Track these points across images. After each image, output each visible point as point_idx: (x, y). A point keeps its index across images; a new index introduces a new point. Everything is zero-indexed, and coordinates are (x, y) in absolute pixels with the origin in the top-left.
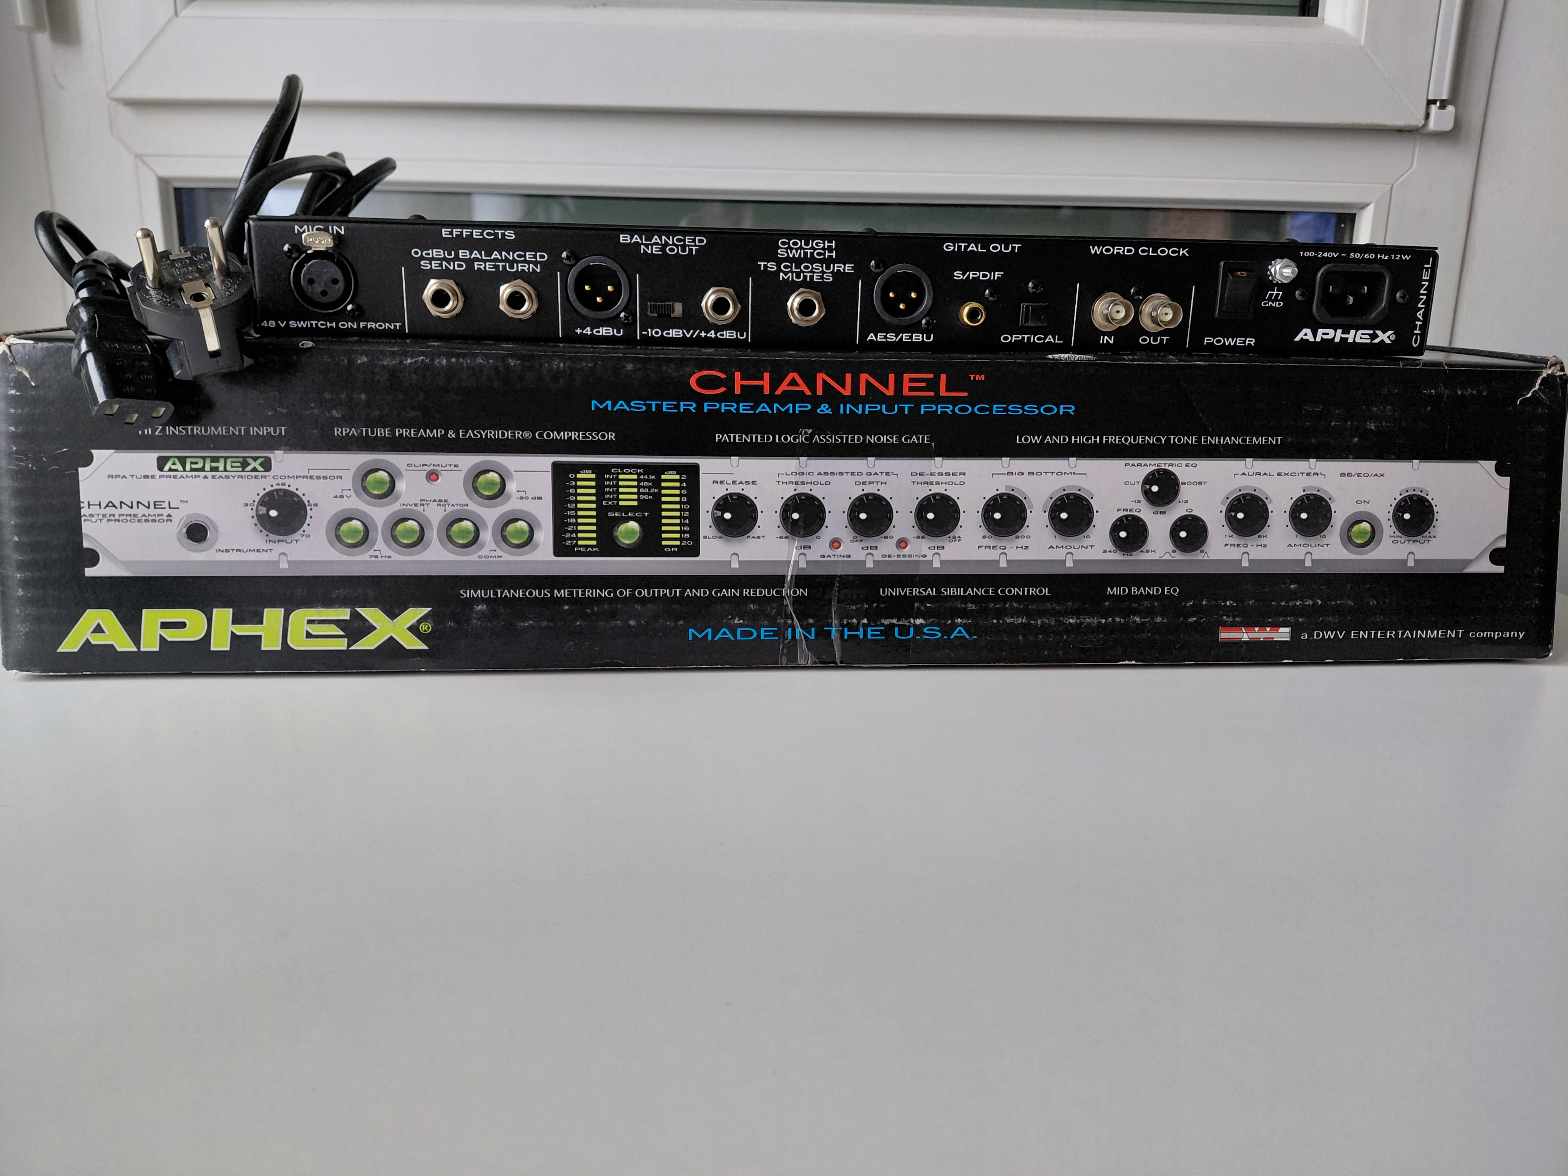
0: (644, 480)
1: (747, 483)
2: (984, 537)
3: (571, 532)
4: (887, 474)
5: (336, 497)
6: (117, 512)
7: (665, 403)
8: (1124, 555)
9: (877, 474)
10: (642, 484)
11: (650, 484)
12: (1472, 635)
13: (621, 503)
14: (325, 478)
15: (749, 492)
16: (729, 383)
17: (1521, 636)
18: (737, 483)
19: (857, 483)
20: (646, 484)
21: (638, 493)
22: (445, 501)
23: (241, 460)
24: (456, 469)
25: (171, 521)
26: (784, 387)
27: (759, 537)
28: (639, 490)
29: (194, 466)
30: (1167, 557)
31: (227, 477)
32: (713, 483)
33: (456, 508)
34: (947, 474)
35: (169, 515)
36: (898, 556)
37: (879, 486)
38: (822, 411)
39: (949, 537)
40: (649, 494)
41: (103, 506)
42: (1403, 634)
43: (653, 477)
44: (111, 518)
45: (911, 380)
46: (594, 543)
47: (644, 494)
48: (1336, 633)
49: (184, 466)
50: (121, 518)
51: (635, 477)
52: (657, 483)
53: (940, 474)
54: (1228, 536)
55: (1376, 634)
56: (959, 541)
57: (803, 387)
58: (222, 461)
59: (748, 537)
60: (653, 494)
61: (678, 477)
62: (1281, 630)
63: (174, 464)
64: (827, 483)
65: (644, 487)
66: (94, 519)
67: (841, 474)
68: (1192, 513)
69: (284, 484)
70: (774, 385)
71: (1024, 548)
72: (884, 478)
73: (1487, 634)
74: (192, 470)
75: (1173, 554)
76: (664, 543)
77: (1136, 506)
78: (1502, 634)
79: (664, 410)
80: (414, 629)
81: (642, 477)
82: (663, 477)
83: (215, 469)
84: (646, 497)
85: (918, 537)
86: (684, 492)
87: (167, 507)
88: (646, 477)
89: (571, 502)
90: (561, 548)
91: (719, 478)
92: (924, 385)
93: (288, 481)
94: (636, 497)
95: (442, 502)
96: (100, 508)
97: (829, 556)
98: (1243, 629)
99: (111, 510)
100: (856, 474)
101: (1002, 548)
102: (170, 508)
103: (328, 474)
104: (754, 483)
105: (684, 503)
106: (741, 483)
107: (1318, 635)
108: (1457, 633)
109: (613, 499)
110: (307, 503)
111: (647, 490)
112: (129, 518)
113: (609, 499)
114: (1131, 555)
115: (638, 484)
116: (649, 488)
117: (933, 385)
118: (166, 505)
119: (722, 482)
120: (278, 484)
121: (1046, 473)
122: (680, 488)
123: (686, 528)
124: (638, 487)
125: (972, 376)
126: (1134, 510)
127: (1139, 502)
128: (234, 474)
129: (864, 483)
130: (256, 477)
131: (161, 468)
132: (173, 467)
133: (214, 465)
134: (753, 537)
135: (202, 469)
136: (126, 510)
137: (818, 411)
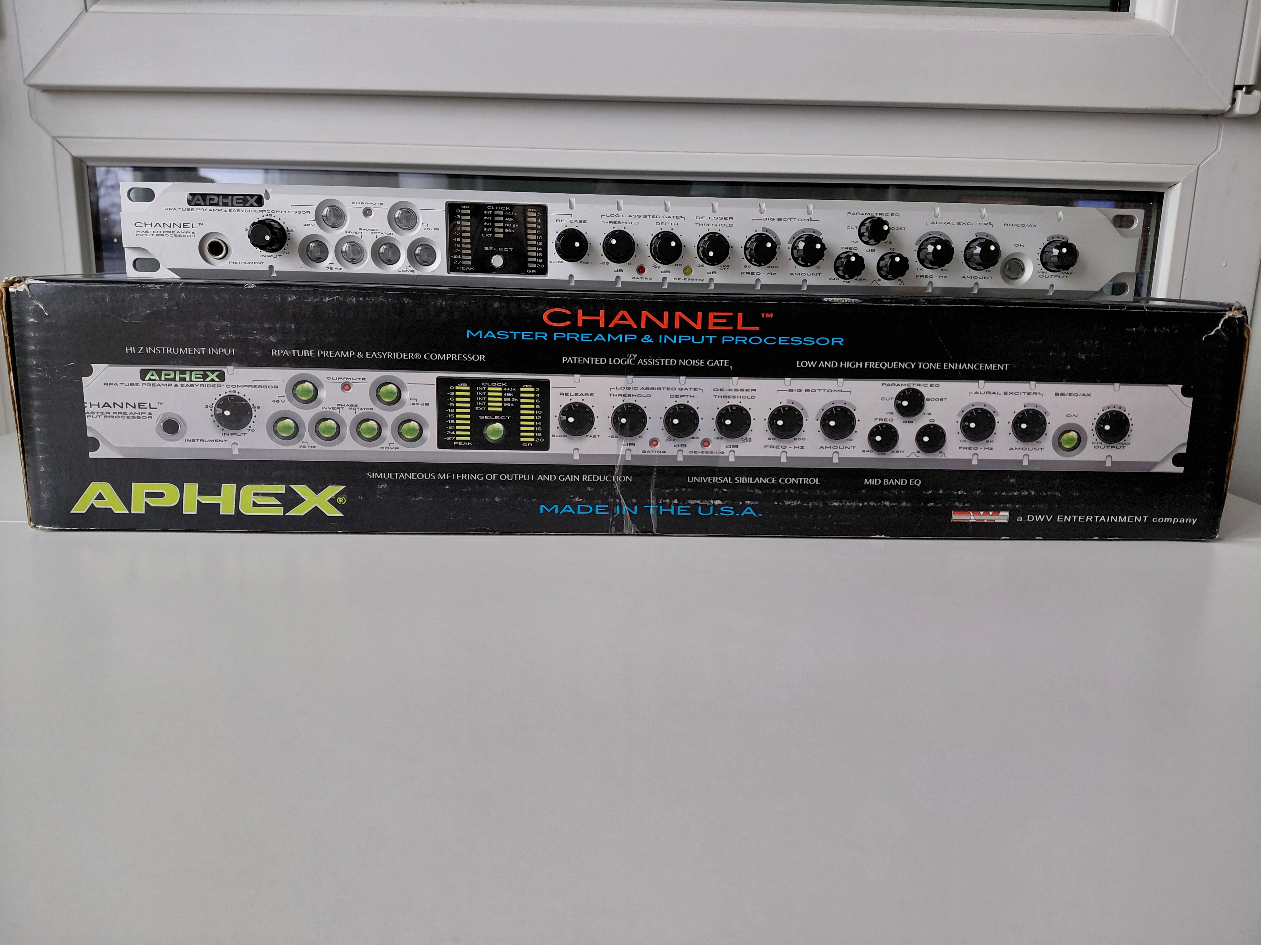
0: (507, 392)
1: (587, 395)
2: (769, 439)
3: (451, 430)
4: (695, 389)
5: (274, 401)
6: (111, 410)
7: (523, 333)
8: (878, 454)
9: (687, 390)
10: (505, 394)
11: (512, 395)
12: (1155, 520)
13: (489, 409)
14: (265, 387)
15: (588, 402)
16: (573, 317)
17: (1194, 522)
18: (579, 394)
19: (672, 396)
20: (508, 395)
21: (503, 402)
22: (356, 406)
23: (202, 373)
24: (364, 381)
25: (151, 418)
26: (616, 321)
27: (595, 436)
28: (503, 399)
29: (167, 377)
30: (913, 456)
31: (192, 386)
32: (560, 394)
33: (364, 411)
34: (742, 390)
35: (150, 414)
36: (702, 452)
37: (689, 399)
38: (645, 340)
39: (742, 439)
40: (511, 402)
41: (101, 406)
42: (1099, 519)
43: (514, 389)
44: (107, 415)
45: (715, 317)
46: (469, 439)
47: (507, 402)
48: (1045, 517)
49: (160, 377)
50: (115, 415)
51: (500, 389)
52: (517, 394)
53: (736, 390)
54: (961, 441)
55: (1077, 519)
56: (750, 441)
57: (630, 322)
58: (188, 373)
59: (586, 436)
60: (514, 402)
61: (533, 390)
62: (1001, 514)
63: (153, 375)
64: (649, 396)
65: (507, 397)
66: (94, 416)
67: (659, 389)
68: (934, 423)
69: (234, 391)
70: (608, 320)
71: (800, 447)
72: (692, 393)
73: (1167, 520)
74: (166, 380)
75: (917, 454)
76: (522, 439)
77: (889, 417)
78: (1179, 520)
79: (523, 338)
80: (333, 501)
81: (505, 389)
82: (522, 389)
83: (184, 379)
84: (509, 405)
85: (718, 438)
86: (538, 401)
87: (148, 407)
88: (509, 389)
89: (451, 408)
90: (444, 442)
91: (565, 391)
92: (725, 321)
93: (237, 389)
94: (500, 404)
95: (353, 407)
96: (99, 407)
97: (649, 452)
98: (971, 513)
99: (107, 409)
100: (671, 389)
101: (783, 447)
102: (150, 408)
103: (268, 384)
104: (591, 395)
105: (538, 410)
106: (582, 394)
107: (1031, 518)
108: (1143, 519)
109: (483, 406)
110: (252, 406)
111: (509, 399)
112: (120, 415)
113: (480, 406)
114: (884, 454)
115: (503, 394)
116: (511, 397)
117: (732, 321)
118: (147, 406)
119: (567, 394)
120: (230, 391)
121: (819, 390)
122: (535, 398)
123: (539, 429)
124: (503, 397)
125: (763, 315)
126: (888, 420)
127: (892, 413)
128: (197, 383)
129: (677, 396)
130: (214, 386)
131: (143, 378)
132: (152, 377)
133: (182, 376)
134: (591, 436)
135: (174, 380)
136: (118, 409)
137: (642, 340)
